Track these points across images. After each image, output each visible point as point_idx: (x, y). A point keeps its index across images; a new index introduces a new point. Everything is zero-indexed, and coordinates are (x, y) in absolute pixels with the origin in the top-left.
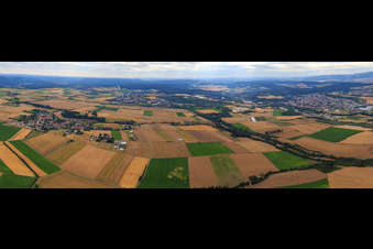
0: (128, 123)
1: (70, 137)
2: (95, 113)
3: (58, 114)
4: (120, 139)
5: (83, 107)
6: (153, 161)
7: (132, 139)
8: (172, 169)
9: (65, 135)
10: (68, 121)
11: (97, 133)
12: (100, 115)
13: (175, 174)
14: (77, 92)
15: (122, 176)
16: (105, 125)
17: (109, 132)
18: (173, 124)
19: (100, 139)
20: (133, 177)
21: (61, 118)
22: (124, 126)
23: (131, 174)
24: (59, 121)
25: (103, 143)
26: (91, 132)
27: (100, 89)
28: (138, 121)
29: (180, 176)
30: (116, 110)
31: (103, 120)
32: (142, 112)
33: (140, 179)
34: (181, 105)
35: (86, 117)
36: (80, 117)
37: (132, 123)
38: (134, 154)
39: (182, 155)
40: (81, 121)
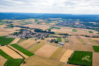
0: (65, 34)
1: (38, 41)
2: (49, 30)
3: (33, 31)
4: (61, 41)
5: (44, 27)
6: (75, 52)
7: (66, 42)
8: (84, 56)
9: (36, 40)
10: (37, 34)
11: (50, 39)
12: (52, 31)
13: (85, 58)
14: (41, 20)
15: (61, 57)
16: (54, 35)
17: (56, 39)
18: (86, 36)
19: (52, 41)
20: (66, 58)
21: (34, 32)
22: (63, 36)
23: (65, 56)
24: (33, 34)
25: (53, 43)
26: (48, 39)
27: (52, 19)
28: (70, 34)
29: (88, 60)
30: (59, 28)
31: (53, 33)
32: (72, 30)
33: (69, 59)
34: (91, 27)
35: (45, 32)
36: (43, 32)
37: (67, 34)
38: (67, 48)
39: (90, 51)
40: (43, 34)
